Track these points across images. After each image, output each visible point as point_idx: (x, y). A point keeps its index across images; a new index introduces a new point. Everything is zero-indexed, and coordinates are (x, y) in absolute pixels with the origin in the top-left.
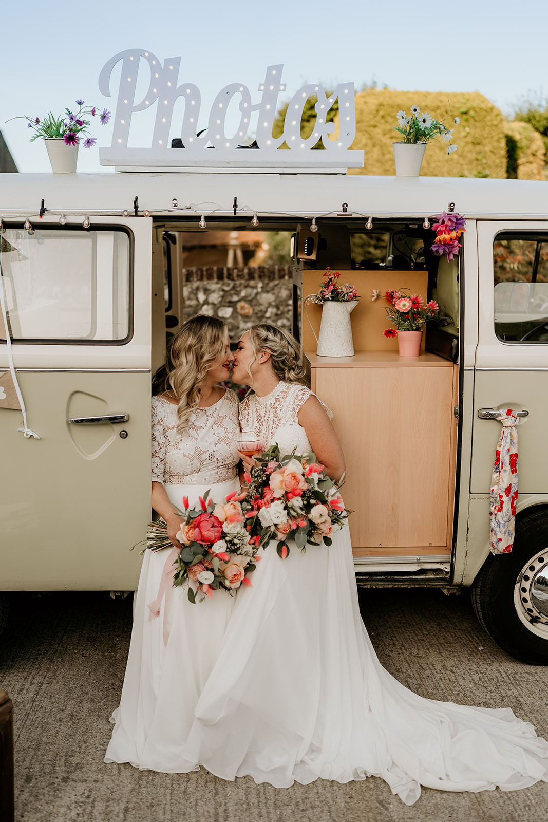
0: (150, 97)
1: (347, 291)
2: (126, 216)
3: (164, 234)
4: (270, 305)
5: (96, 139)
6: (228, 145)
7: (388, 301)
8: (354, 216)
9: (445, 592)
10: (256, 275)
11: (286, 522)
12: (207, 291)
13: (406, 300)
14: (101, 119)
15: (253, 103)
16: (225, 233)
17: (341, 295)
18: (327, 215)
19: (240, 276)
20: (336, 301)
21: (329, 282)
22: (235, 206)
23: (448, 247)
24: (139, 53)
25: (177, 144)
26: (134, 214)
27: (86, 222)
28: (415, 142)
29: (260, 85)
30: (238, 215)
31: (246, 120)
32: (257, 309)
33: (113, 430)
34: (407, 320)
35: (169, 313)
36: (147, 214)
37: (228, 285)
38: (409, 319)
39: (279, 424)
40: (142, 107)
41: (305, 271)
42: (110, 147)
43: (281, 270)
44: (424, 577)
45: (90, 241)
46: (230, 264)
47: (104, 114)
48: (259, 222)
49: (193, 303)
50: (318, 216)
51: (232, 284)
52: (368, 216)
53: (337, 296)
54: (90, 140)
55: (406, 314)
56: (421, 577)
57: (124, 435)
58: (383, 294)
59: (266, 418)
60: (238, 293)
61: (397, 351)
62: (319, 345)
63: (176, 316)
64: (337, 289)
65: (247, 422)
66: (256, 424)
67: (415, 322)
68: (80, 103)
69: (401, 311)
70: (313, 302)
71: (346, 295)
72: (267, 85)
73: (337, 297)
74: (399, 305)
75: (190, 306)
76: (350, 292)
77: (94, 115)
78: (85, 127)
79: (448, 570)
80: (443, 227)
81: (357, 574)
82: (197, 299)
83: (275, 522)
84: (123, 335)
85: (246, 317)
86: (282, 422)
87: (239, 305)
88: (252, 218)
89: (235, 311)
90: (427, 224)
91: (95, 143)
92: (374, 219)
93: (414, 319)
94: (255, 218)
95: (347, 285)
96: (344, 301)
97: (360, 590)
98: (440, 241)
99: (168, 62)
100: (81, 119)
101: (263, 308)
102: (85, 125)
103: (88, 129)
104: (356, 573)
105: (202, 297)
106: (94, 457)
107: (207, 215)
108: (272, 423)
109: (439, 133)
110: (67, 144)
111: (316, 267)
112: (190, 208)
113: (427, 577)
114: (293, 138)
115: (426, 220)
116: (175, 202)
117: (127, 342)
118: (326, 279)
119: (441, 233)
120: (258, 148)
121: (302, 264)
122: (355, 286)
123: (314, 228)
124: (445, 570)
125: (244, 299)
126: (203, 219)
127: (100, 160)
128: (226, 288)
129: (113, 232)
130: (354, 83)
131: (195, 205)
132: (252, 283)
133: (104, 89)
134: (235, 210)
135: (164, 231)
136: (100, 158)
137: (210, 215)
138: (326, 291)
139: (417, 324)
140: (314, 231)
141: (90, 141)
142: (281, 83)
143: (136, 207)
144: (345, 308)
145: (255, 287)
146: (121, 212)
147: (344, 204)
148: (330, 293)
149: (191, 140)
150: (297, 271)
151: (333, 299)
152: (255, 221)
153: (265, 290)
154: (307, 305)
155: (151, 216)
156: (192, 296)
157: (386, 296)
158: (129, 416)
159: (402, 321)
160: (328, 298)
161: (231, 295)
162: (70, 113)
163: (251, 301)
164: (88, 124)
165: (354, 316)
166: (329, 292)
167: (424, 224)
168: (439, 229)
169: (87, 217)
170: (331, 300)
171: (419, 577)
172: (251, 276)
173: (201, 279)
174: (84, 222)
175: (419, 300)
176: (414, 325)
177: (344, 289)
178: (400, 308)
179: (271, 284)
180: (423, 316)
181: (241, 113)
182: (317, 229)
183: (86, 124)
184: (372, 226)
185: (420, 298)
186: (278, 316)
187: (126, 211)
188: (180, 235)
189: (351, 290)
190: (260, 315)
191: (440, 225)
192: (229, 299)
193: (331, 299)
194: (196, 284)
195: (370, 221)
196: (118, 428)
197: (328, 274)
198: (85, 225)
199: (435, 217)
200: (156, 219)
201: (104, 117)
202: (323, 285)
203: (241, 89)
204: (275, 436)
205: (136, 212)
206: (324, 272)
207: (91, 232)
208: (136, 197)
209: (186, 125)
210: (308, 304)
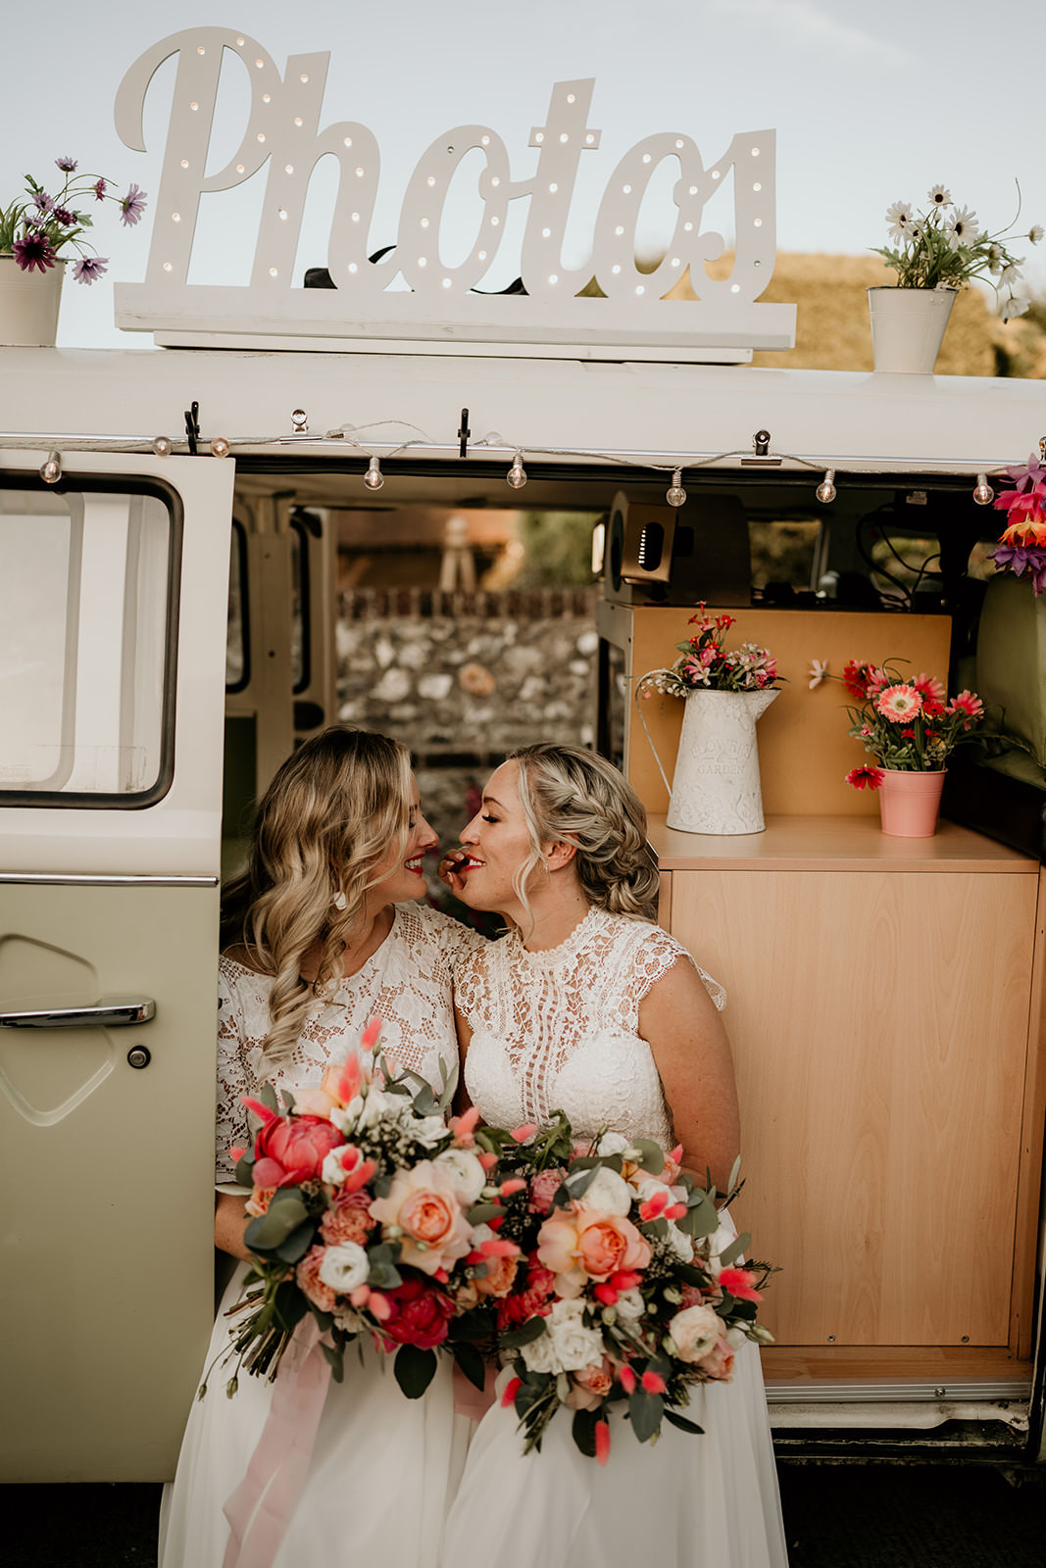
0: (250, 156)
1: (751, 666)
2: (163, 453)
3: (295, 514)
4: (531, 672)
5: (106, 261)
6: (447, 283)
7: (850, 690)
8: (786, 465)
9: (1009, 1477)
10: (503, 608)
11: (599, 1364)
12: (396, 641)
13: (905, 691)
14: (122, 212)
15: (514, 179)
16: (437, 512)
17: (737, 673)
18: (713, 460)
19: (468, 610)
20: (722, 689)
21: (703, 640)
22: (464, 431)
23: (1040, 554)
24: (223, 40)
25: (319, 279)
26: (187, 449)
27: (52, 468)
28: (931, 283)
29: (535, 131)
30: (470, 456)
31: (495, 221)
32: (504, 680)
33: (110, 1043)
34: (906, 742)
35: (304, 697)
36: (220, 449)
37: (442, 628)
38: (911, 740)
39: (581, 1032)
40: (228, 181)
41: (636, 609)
42: (143, 281)
43: (557, 599)
44: (957, 1444)
45: (66, 522)
46: (447, 582)
47: (129, 198)
48: (528, 478)
49: (366, 664)
50: (688, 464)
51: (449, 625)
52: (823, 465)
53: (724, 677)
54: (89, 261)
55: (903, 726)
56: (949, 1444)
57: (141, 1058)
58: (838, 671)
59: (545, 1012)
60: (462, 646)
61: (874, 819)
62: (673, 801)
63: (320, 703)
64: (723, 659)
65: (487, 1018)
66: (511, 1026)
67: (929, 748)
68: (67, 168)
69: (893, 718)
70: (661, 691)
71: (749, 675)
72: (552, 129)
73: (725, 679)
74: (887, 703)
75: (359, 672)
76: (761, 667)
77: (100, 196)
78: (79, 230)
79: (1024, 1427)
80: (1026, 500)
81: (777, 1433)
82: (375, 657)
83: (568, 1368)
84: (146, 780)
85: (479, 698)
86: (592, 1025)
87: (466, 672)
88: (509, 465)
89: (456, 687)
90: (983, 491)
91: (105, 270)
92: (840, 477)
93: (926, 740)
94: (517, 466)
95: (752, 648)
96: (742, 688)
97: (781, 1467)
98: (1017, 538)
99: (296, 63)
100: (69, 208)
101: (515, 678)
102: (79, 225)
103: (87, 235)
104: (772, 1429)
105: (385, 652)
106: (53, 1118)
107: (384, 456)
108: (560, 1026)
109: (987, 268)
110: (24, 268)
111: (666, 601)
112: (342, 436)
113: (965, 1443)
114: (616, 269)
115: (982, 480)
116: (300, 418)
117: (154, 799)
118: (696, 632)
119: (1020, 516)
120: (525, 293)
121: (626, 593)
122: (771, 652)
123: (676, 495)
124: (1015, 1425)
125: (476, 659)
126: (374, 465)
127: (116, 314)
128: (439, 635)
129: (127, 497)
130: (774, 130)
131: (354, 429)
132: (493, 624)
133: (131, 133)
134: (464, 445)
135: (294, 506)
136: (116, 308)
137: (395, 455)
138: (696, 662)
139: (933, 754)
140: (676, 504)
141: (90, 265)
142: (588, 127)
143: (193, 429)
144: (743, 708)
145: (499, 634)
146: (151, 442)
147: (760, 433)
148: (708, 670)
149: (353, 268)
150: (613, 608)
151: (714, 686)
152: (517, 472)
153: (521, 640)
154: (644, 698)
155: (230, 456)
156: (365, 651)
157: (845, 676)
158: (154, 1007)
159: (893, 743)
160: (701, 681)
161: (449, 650)
162: (38, 191)
163: (491, 663)
164: (86, 221)
165: (766, 727)
166: (704, 667)
167: (975, 492)
168: (1015, 505)
169: (53, 454)
170: (709, 688)
171: (942, 1444)
172: (492, 610)
173: (385, 613)
174: (45, 466)
175: (934, 689)
176: (925, 756)
177: (745, 660)
178: (891, 711)
179: (536, 628)
180: (948, 732)
181: (484, 202)
182: (684, 499)
183: (81, 220)
184: (835, 493)
185: (936, 683)
186: (547, 697)
187: (164, 439)
188: (331, 517)
189: (762, 662)
190: (509, 692)
191: (1018, 495)
192: (442, 657)
193: (709, 683)
194: (373, 624)
195: (828, 481)
196: (124, 1041)
197: (700, 618)
198: (47, 475)
199: (1005, 472)
200: (248, 464)
201: (131, 205)
202: (687, 647)
203: (486, 141)
204: (568, 1065)
205: (193, 443)
206: (690, 612)
207: (69, 495)
208: (195, 403)
209: (343, 233)
210: (647, 695)
